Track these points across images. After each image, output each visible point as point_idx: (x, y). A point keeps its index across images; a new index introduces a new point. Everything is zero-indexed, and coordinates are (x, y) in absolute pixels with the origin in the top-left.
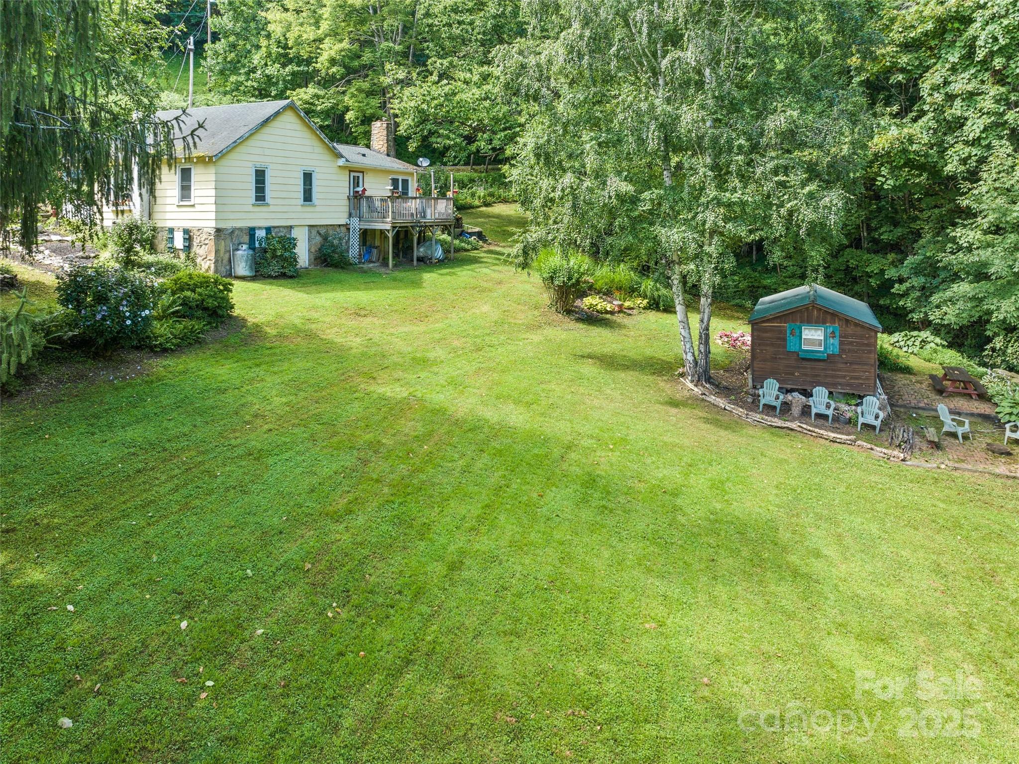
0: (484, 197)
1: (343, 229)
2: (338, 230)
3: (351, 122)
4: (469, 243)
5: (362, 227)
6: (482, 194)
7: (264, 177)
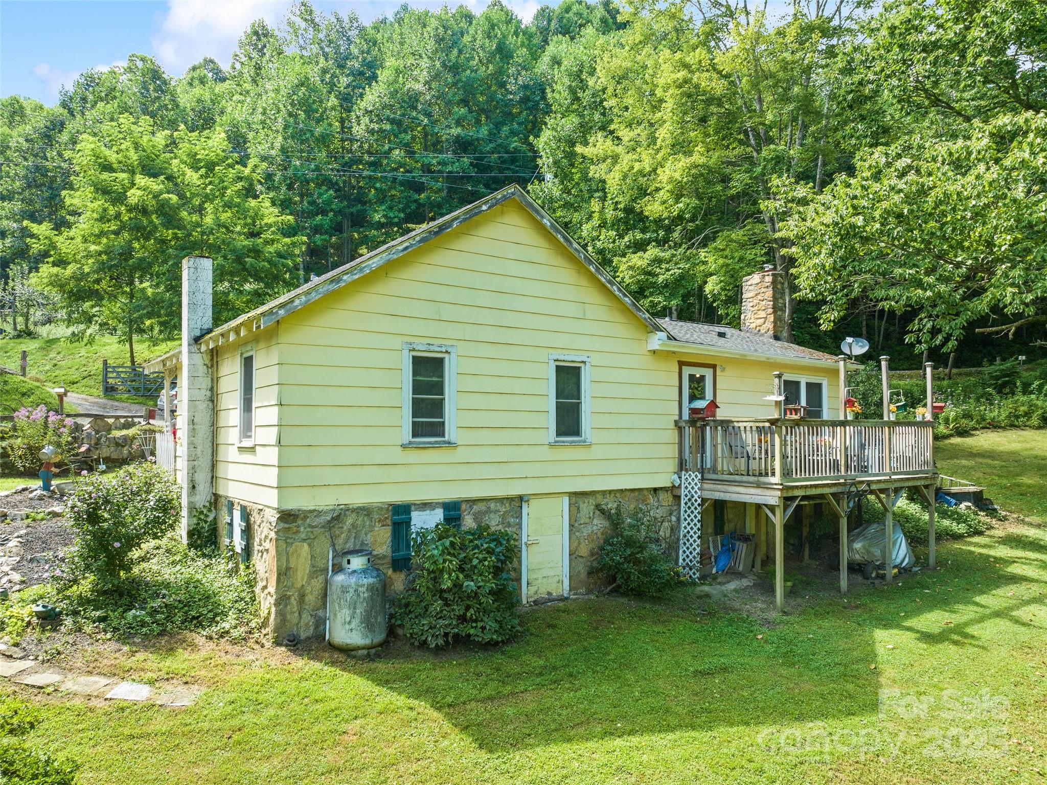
0: (955, 419)
1: (666, 498)
2: (651, 500)
3: (715, 297)
4: (960, 519)
5: (707, 495)
6: (952, 414)
7: (442, 376)
